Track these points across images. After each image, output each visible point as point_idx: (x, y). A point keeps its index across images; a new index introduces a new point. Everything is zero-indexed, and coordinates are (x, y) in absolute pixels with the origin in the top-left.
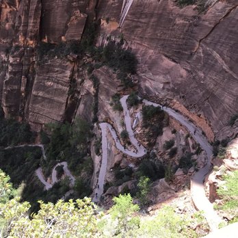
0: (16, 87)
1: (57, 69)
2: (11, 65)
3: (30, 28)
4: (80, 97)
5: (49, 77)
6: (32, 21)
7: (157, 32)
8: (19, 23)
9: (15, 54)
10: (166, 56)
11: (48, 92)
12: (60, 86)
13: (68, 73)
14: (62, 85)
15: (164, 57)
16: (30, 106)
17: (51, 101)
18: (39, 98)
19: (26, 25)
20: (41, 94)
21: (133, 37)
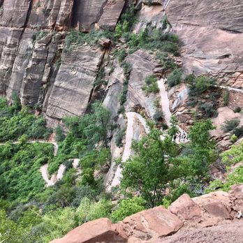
0: (37, 76)
1: (84, 57)
2: (36, 51)
3: (61, 11)
4: (107, 88)
5: (75, 66)
6: (65, 4)
7: (212, 5)
8: (50, 6)
9: (42, 39)
10: (224, 29)
11: (71, 83)
12: (86, 76)
13: (97, 61)
14: (88, 74)
15: (220, 31)
16: (49, 99)
17: (73, 93)
18: (61, 89)
19: (58, 8)
20: (63, 84)
21: (179, 17)
